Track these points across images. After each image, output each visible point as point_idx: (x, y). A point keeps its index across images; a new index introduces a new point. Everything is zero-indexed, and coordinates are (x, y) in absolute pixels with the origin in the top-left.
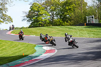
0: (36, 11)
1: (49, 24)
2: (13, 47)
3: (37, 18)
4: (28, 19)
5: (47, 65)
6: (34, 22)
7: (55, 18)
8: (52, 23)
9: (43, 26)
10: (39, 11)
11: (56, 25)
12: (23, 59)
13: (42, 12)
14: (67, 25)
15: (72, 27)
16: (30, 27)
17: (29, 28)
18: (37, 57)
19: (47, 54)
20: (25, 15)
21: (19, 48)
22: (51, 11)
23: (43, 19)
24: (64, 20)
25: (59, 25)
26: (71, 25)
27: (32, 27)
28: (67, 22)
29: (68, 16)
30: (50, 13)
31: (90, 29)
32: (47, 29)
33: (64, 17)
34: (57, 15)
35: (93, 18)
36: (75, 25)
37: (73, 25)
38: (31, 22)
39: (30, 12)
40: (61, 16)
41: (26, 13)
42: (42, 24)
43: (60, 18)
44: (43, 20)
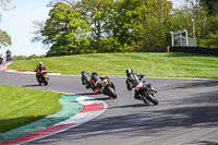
0: (63, 21)
1: (89, 48)
2: (13, 99)
3: (63, 35)
4: (44, 38)
5: (85, 136)
6: (58, 45)
7: (103, 35)
8: (97, 47)
9: (78, 53)
10: (67, 21)
11: (106, 51)
12: (35, 124)
13: (75, 22)
14: (128, 51)
15: (140, 54)
16: (49, 55)
17: (47, 56)
18: (64, 120)
19: (86, 114)
20: (38, 29)
21: (26, 102)
22: (95, 21)
23: (78, 38)
24: (123, 40)
25: (112, 51)
26: (137, 51)
27: (54, 55)
28: (129, 43)
29: (130, 30)
30: (93, 26)
31: (179, 59)
32: (86, 59)
33: (123, 34)
34: (107, 28)
35: (184, 34)
36: (145, 50)
37: (141, 51)
38: (51, 45)
39: (48, 22)
40: (115, 31)
41: (40, 24)
42: (74, 49)
43: (115, 36)
44: (77, 41)
